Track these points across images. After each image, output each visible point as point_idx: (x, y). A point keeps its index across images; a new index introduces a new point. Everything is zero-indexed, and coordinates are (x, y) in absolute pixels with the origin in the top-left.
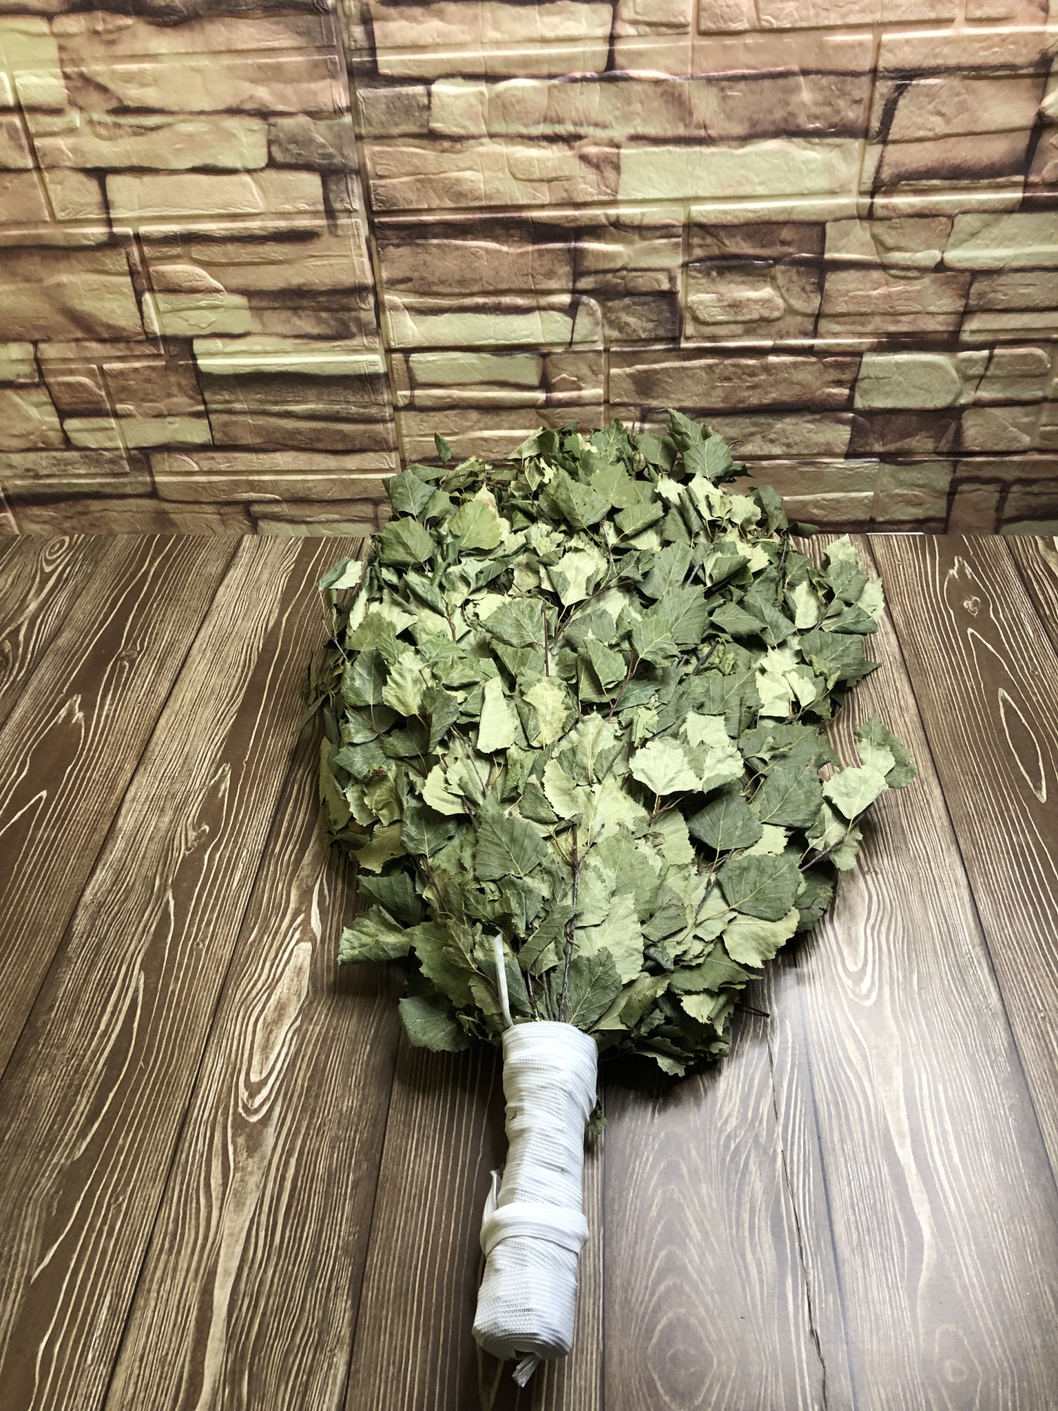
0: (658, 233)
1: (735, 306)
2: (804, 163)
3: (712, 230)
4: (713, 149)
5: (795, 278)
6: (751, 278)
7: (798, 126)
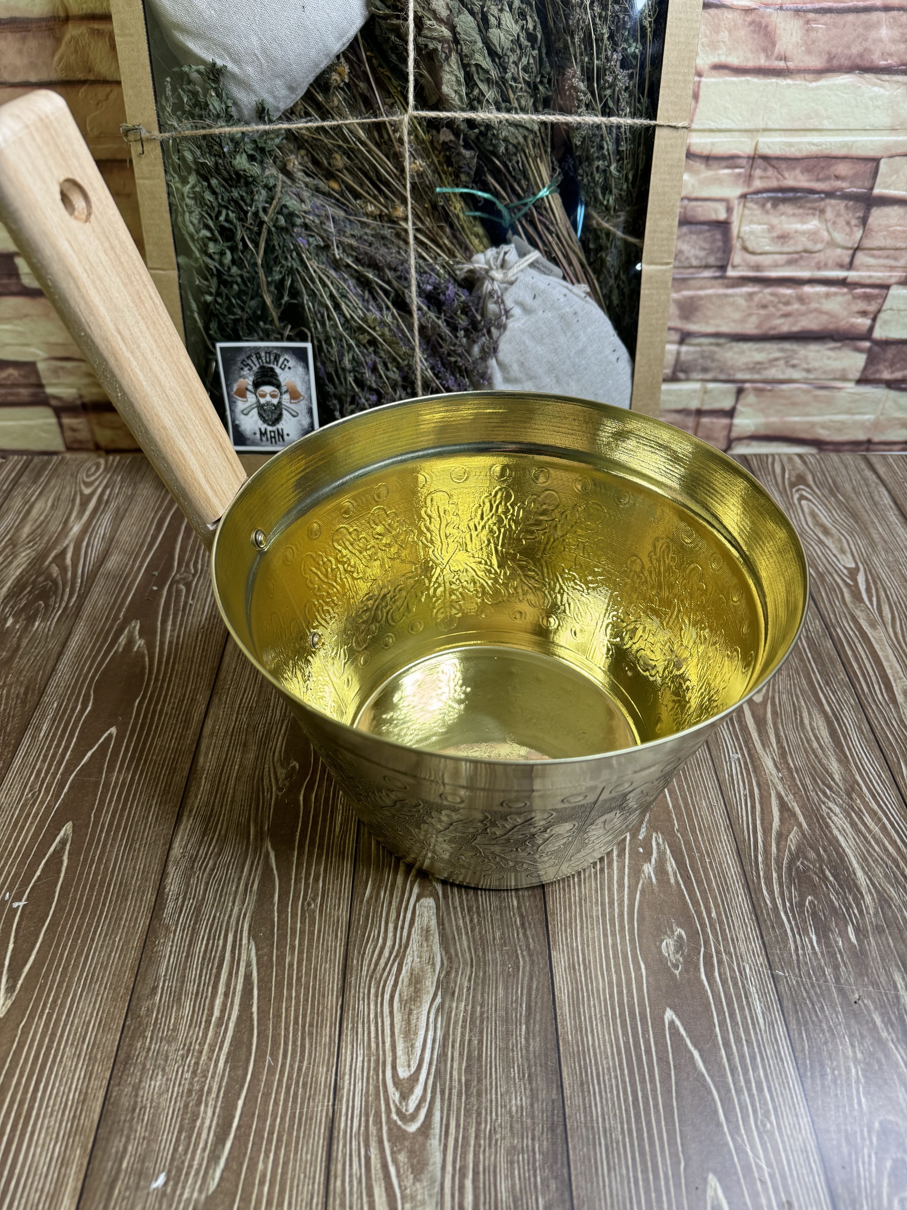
0: (724, 164)
1: (783, 238)
2: (871, 99)
3: (774, 162)
4: (789, 81)
5: (843, 211)
6: (801, 211)
7: (872, 62)
